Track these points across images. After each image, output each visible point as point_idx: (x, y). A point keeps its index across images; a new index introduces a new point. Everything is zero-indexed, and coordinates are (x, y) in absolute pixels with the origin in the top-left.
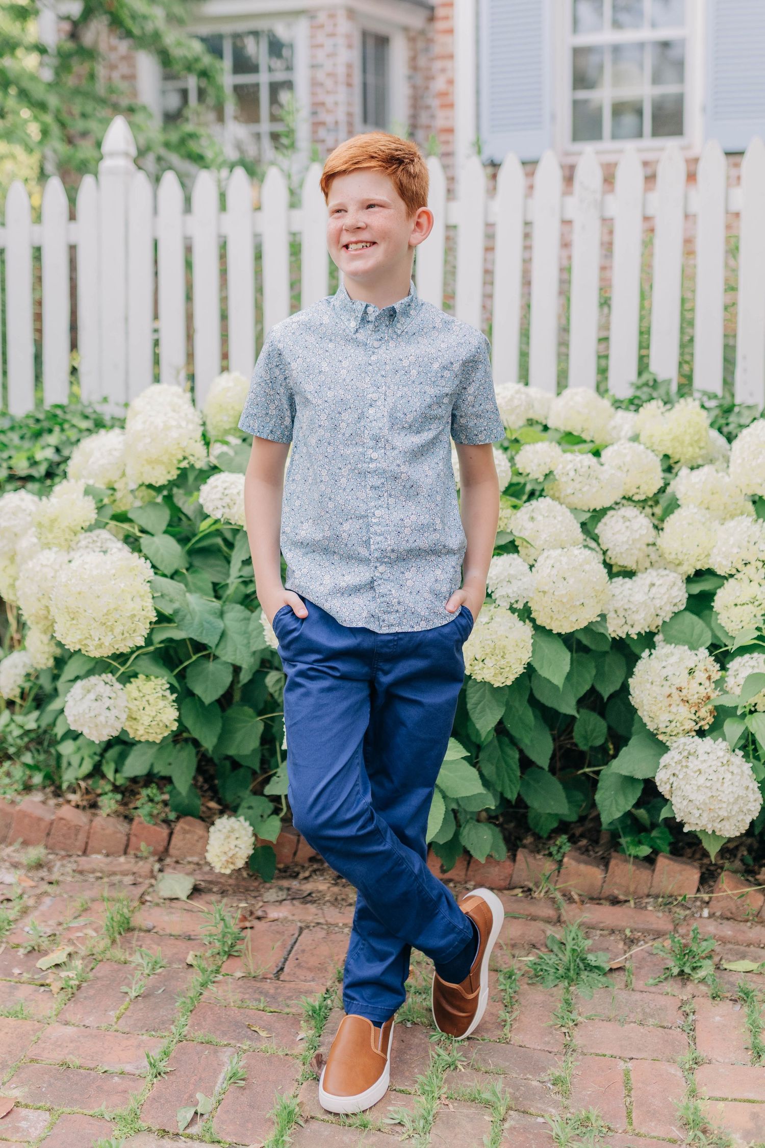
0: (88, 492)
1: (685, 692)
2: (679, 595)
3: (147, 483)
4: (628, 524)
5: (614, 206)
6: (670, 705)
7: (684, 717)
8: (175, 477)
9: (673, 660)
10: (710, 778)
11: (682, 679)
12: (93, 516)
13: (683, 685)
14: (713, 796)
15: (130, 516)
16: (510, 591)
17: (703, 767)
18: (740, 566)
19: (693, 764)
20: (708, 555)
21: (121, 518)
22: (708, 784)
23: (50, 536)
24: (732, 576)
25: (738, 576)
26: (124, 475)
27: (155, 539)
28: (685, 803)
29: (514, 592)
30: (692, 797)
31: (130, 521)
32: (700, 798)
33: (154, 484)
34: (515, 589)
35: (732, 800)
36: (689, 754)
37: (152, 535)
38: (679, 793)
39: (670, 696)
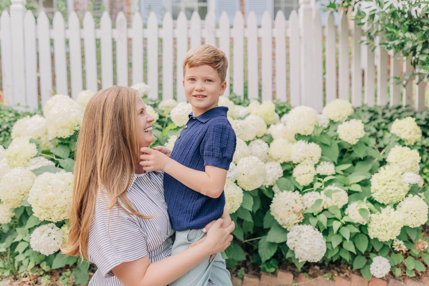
0: (31, 141)
1: (294, 209)
2: (280, 171)
3: (59, 137)
4: (260, 146)
5: (219, 33)
6: (289, 214)
7: (296, 218)
8: (73, 134)
9: (289, 197)
10: (310, 240)
11: (293, 204)
12: (35, 152)
13: (294, 206)
14: (312, 248)
15: (51, 151)
16: (231, 175)
17: (307, 236)
18: (302, 160)
19: (303, 235)
20: (290, 156)
21: (48, 152)
22: (310, 243)
23: (15, 162)
24: (299, 163)
25: (302, 163)
26: (46, 133)
27: (65, 160)
28: (302, 251)
29: (233, 175)
30: (305, 248)
31: (52, 153)
32: (307, 248)
33: (63, 137)
34: (233, 174)
35: (319, 248)
36: (300, 231)
37: (64, 159)
38: (299, 247)
39: (289, 211)
